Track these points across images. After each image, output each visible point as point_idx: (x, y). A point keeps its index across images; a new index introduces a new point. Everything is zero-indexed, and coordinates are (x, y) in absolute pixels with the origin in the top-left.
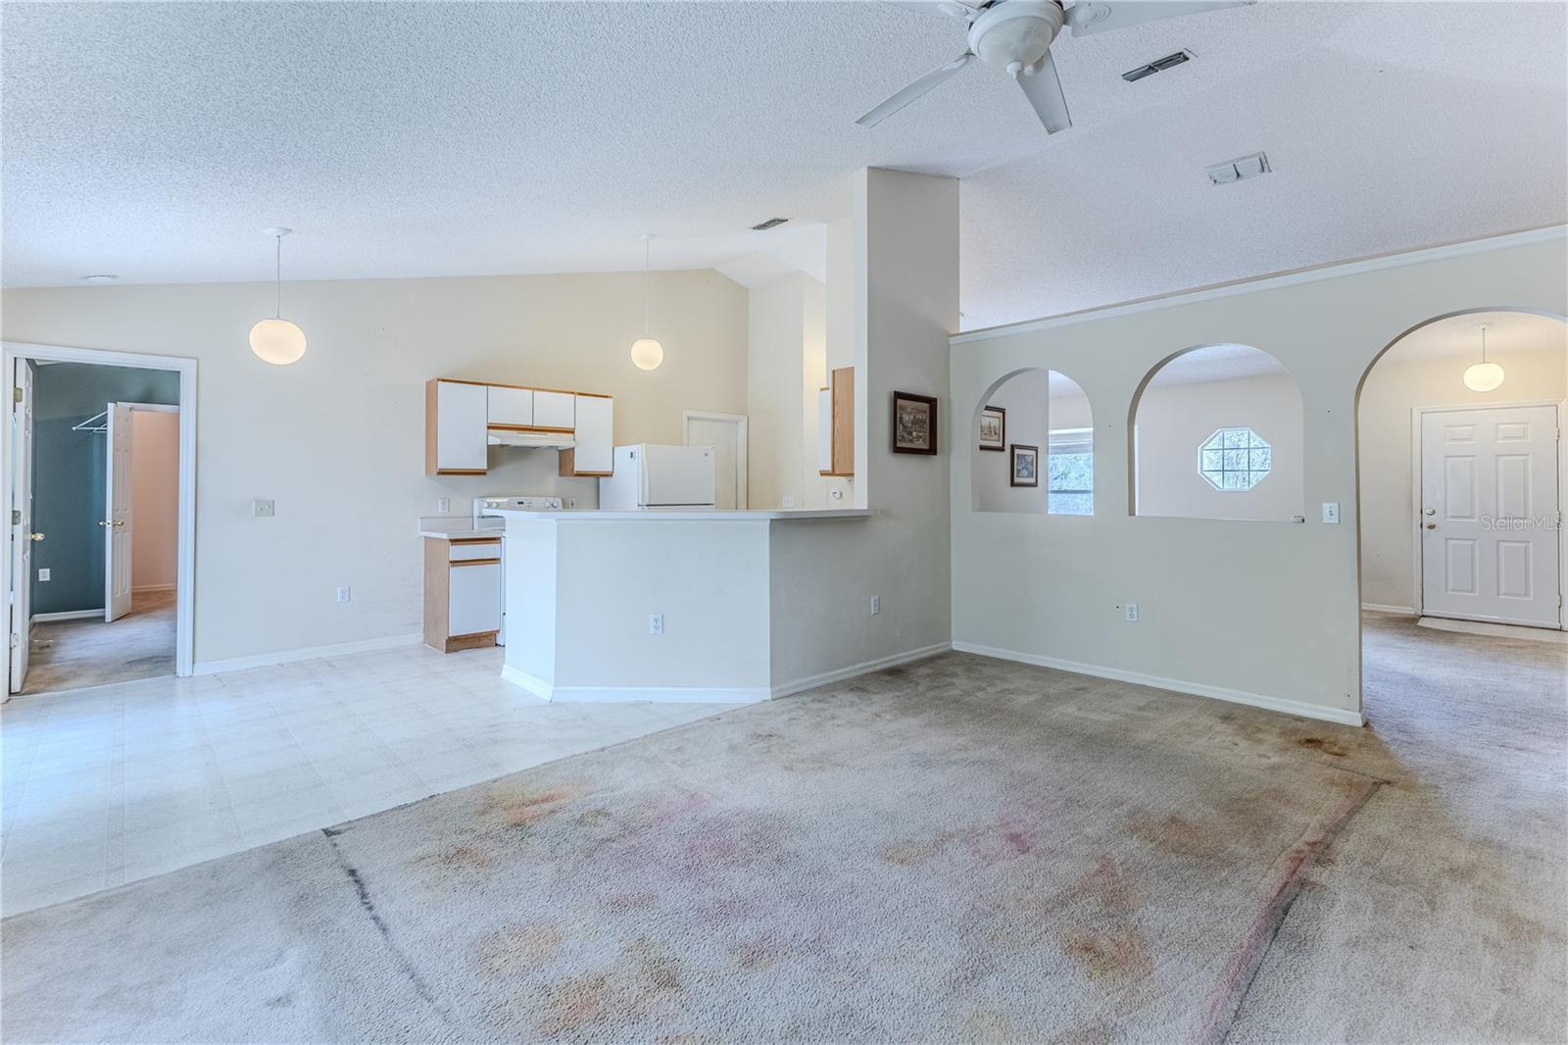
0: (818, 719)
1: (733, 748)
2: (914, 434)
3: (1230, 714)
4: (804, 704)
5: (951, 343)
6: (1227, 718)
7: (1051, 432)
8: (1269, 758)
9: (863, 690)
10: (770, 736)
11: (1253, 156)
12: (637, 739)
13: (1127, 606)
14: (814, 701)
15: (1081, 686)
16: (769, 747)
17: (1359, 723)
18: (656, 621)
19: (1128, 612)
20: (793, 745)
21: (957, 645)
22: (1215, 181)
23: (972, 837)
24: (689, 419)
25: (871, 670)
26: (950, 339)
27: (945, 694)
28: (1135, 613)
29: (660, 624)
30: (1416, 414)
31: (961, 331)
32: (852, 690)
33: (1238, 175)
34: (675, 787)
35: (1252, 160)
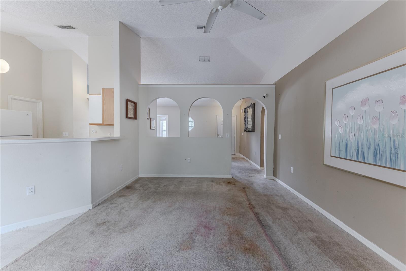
0: (118, 210)
1: (92, 233)
2: (131, 113)
3: (213, 180)
4: (108, 206)
5: (139, 86)
6: (213, 181)
7: (157, 115)
8: (226, 188)
9: (124, 196)
10: (104, 223)
11: (208, 57)
12: (36, 247)
13: (188, 159)
14: (110, 204)
15: (181, 180)
16: (108, 227)
17: (231, 177)
18: (30, 189)
19: (188, 160)
20: (116, 223)
21: (141, 176)
22: (200, 60)
23: (196, 231)
24: (11, 99)
25: (121, 188)
26: (139, 85)
27: (150, 191)
28: (190, 160)
29: (33, 190)
30: (217, 116)
31: (141, 83)
32: (120, 197)
33: (204, 60)
34: (78, 261)
35: (208, 58)
